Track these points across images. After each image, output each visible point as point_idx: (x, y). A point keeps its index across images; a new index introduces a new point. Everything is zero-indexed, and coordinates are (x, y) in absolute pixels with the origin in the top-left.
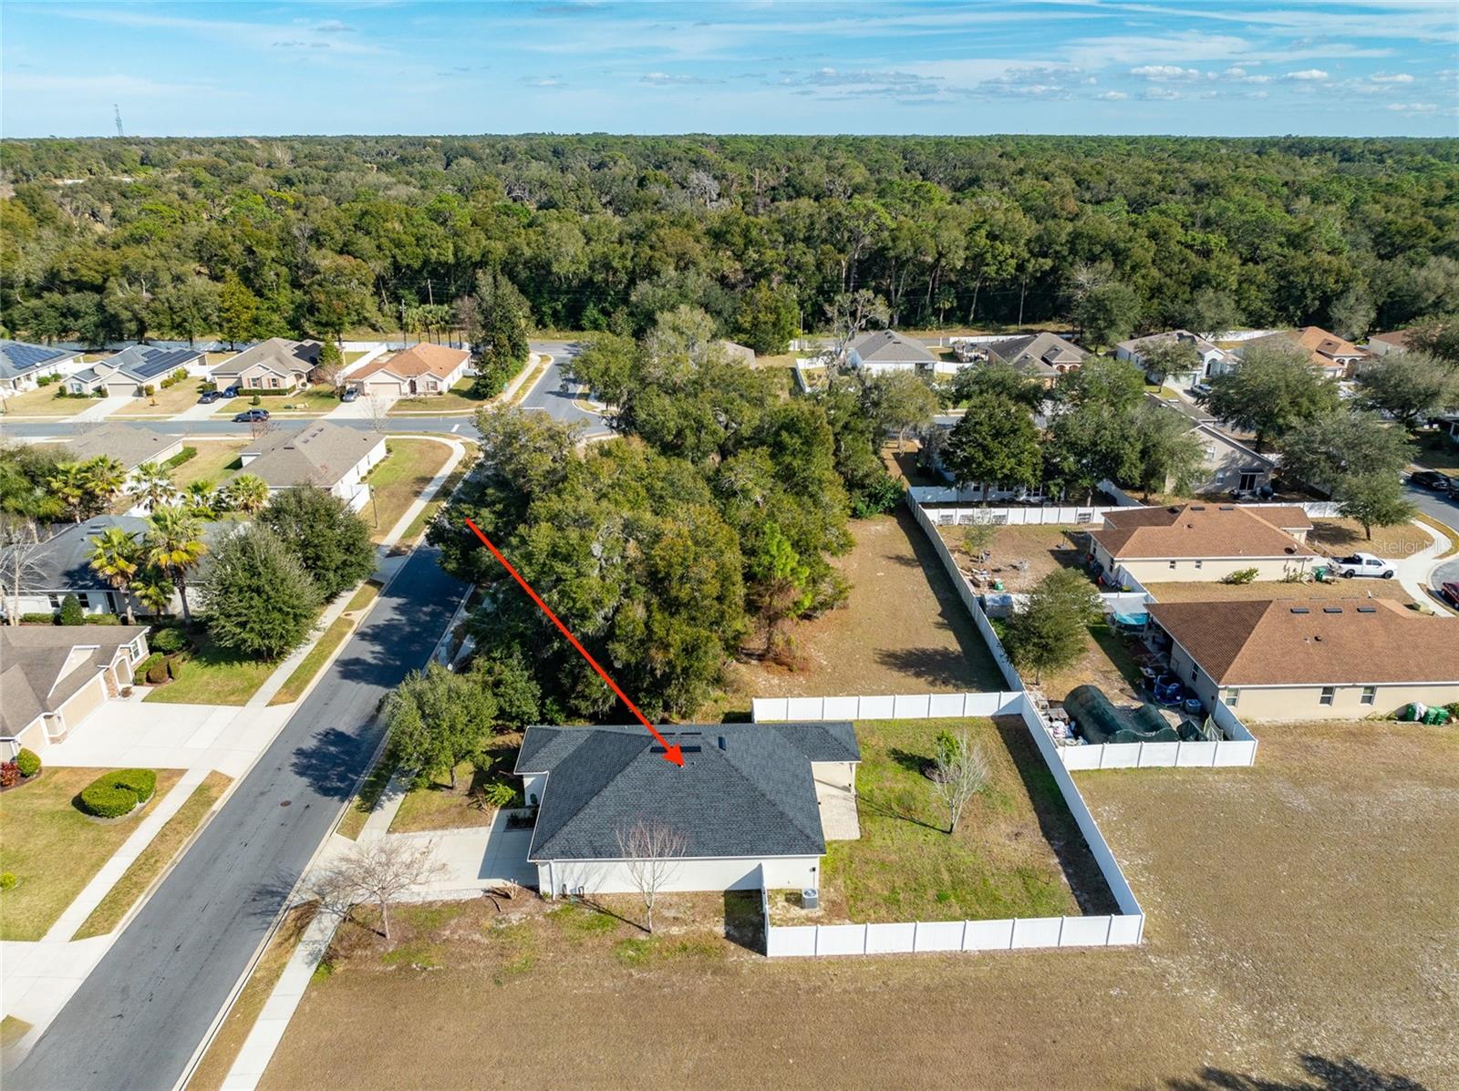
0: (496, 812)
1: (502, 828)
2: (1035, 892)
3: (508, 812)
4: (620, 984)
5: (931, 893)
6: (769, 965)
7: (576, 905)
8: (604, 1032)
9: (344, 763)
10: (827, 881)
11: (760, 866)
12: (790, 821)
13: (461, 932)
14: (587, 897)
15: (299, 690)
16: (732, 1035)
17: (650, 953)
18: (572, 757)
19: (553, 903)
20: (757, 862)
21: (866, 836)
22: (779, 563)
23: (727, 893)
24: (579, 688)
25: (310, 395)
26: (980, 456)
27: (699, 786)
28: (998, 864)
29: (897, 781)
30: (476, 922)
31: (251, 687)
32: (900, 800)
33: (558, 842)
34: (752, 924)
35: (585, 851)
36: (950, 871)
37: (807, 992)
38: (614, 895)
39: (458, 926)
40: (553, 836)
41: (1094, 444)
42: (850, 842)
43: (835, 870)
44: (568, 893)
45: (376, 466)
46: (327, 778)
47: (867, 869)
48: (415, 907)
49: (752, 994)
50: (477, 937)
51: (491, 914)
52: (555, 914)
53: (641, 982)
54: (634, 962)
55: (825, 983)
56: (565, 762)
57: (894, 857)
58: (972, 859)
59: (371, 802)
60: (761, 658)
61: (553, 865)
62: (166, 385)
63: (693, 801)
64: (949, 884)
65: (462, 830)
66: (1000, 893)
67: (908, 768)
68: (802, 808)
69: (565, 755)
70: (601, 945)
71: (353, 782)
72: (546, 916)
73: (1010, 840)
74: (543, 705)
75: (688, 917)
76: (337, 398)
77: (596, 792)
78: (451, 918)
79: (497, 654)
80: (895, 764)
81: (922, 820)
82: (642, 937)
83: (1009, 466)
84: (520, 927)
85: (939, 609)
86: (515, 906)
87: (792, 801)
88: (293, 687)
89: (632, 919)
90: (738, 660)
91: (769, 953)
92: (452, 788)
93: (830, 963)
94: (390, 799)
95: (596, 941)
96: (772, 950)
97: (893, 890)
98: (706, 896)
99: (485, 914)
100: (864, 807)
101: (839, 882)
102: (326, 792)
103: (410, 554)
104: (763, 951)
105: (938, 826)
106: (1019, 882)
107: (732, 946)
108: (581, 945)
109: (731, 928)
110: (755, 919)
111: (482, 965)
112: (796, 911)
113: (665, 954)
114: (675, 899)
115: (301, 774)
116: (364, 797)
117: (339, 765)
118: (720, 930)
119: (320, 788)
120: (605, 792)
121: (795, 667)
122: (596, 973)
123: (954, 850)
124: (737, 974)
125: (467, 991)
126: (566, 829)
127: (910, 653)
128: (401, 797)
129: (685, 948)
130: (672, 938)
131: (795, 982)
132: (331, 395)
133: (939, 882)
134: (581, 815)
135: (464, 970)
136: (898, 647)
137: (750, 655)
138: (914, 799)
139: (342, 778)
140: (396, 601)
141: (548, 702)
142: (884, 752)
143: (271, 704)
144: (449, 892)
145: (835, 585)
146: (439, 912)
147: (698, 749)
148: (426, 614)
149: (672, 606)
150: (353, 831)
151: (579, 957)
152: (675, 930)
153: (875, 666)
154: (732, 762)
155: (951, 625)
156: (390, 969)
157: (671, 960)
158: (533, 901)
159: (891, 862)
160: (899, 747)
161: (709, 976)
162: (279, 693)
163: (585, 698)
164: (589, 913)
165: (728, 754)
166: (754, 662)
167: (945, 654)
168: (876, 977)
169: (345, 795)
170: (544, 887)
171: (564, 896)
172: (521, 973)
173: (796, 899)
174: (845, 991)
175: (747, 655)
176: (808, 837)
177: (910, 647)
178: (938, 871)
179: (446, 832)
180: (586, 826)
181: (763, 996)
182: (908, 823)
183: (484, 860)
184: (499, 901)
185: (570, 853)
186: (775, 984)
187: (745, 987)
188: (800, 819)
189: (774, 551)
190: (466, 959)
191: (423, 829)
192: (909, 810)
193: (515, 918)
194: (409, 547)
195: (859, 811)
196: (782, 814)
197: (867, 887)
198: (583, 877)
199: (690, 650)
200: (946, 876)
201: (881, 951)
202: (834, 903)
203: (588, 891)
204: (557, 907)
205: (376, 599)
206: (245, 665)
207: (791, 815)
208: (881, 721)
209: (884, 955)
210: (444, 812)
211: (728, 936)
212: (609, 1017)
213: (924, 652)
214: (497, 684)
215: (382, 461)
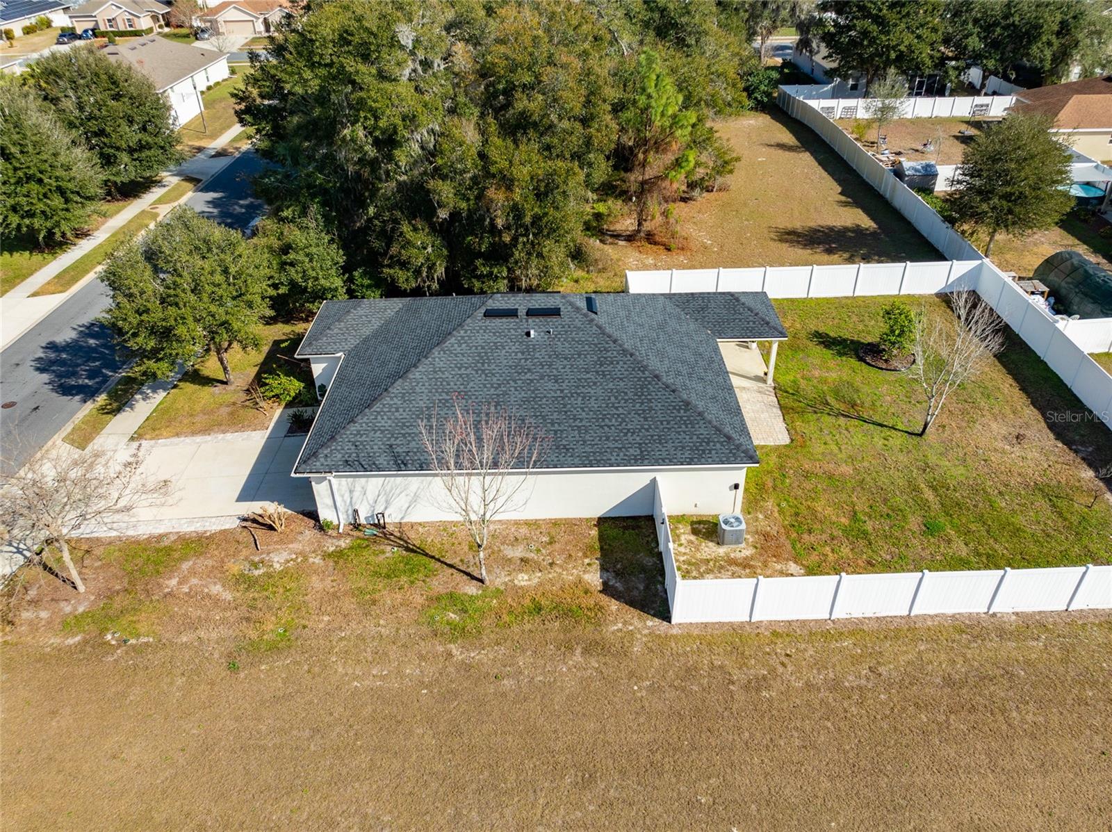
0: (278, 412)
1: (284, 432)
2: (1075, 519)
3: (291, 411)
4: (431, 670)
5: (914, 522)
6: (675, 637)
7: (374, 540)
8: (397, 765)
9: (102, 357)
10: (752, 504)
11: (654, 481)
12: (700, 414)
13: (194, 581)
14: (390, 528)
15: (75, 280)
16: (623, 772)
17: (483, 617)
18: (376, 335)
19: (340, 536)
20: (650, 476)
21: (798, 442)
22: (657, 106)
23: (602, 521)
24: (394, 250)
25: (166, 36)
26: (874, 29)
27: (559, 364)
28: (1003, 477)
29: (828, 370)
30: (221, 567)
31: (17, 277)
32: (836, 393)
33: (342, 447)
34: (643, 569)
35: (382, 460)
36: (934, 489)
37: (746, 688)
38: (431, 524)
39: (192, 571)
40: (333, 438)
41: (1006, 17)
42: (777, 448)
43: (761, 487)
44: (363, 521)
45: (217, 84)
46: (74, 374)
47: (808, 485)
48: (138, 542)
49: (652, 690)
50: (216, 589)
51: (245, 553)
52: (339, 555)
53: (466, 667)
54: (457, 632)
55: (773, 670)
56: (366, 340)
57: (846, 469)
58: (962, 470)
59: (121, 400)
60: (630, 238)
61: (334, 481)
62: (28, 31)
63: (550, 385)
64: (938, 506)
65: (229, 436)
66: (1019, 520)
67: (840, 354)
68: (713, 397)
69: (367, 331)
70: (405, 604)
71: (106, 379)
72: (326, 556)
73: (1013, 446)
74: (351, 280)
75: (543, 558)
76: (193, 38)
77: (400, 375)
78: (183, 559)
79: (286, 213)
80: (819, 350)
81: (876, 418)
82: (472, 589)
83: (907, 43)
84: (284, 573)
85: (839, 189)
86: (281, 542)
87: (700, 387)
88: (68, 277)
89: (455, 561)
90: (601, 241)
91: (676, 617)
92: (225, 383)
93: (775, 633)
94: (146, 398)
95: (399, 596)
96: (680, 614)
97: (854, 516)
98: (570, 525)
99: (237, 552)
100: (790, 402)
101: (770, 504)
102: (66, 390)
103: (237, 155)
104: (666, 615)
105: (900, 426)
106: (1041, 503)
107: (614, 605)
108: (374, 602)
109: (610, 575)
110: (649, 561)
111: (214, 635)
112: (710, 549)
113: (506, 618)
114: (524, 530)
115: (41, 370)
116: (113, 396)
117: (95, 360)
118: (594, 578)
119: (61, 386)
120: (415, 374)
121: (673, 246)
122: (393, 652)
123: (933, 459)
124: (625, 653)
125: (180, 681)
126: (353, 428)
127: (815, 231)
128: (162, 394)
129: (539, 609)
130: (519, 592)
131: (721, 667)
132: (187, 36)
133: (924, 505)
134: (377, 407)
135: (185, 646)
136: (798, 224)
137: (617, 236)
138: (857, 391)
139: (92, 374)
140: (211, 195)
141: (356, 274)
142: (803, 334)
143: (34, 295)
144: (191, 520)
145: (720, 154)
146: (168, 550)
147: (555, 312)
148: (241, 206)
149: (516, 128)
150: (81, 439)
151: (369, 624)
152: (522, 579)
153: (771, 243)
154: (608, 330)
155: (857, 203)
156: (71, 641)
157: (516, 628)
158: (309, 533)
159: (842, 475)
160: (822, 329)
161: (578, 657)
162: (48, 283)
163: (404, 265)
164: (391, 552)
165: (601, 319)
166: (621, 243)
167: (858, 230)
168: (856, 660)
169: (88, 393)
170: (325, 514)
171: (356, 526)
172: (274, 648)
173: (709, 529)
174: (809, 686)
175: (612, 236)
176: (729, 438)
177: (813, 224)
178: (916, 489)
179: (208, 438)
180: (384, 422)
181: (670, 694)
182: (856, 422)
183: (251, 475)
184: (260, 533)
185: (359, 464)
186: (690, 672)
187: (640, 678)
188: (714, 413)
189: (651, 90)
190: (193, 626)
191: (177, 435)
192: (853, 405)
193: (279, 559)
194: (237, 149)
195: (781, 407)
196: (687, 404)
197: (813, 512)
198: (382, 499)
199: (545, 190)
200: (929, 495)
201: (857, 614)
202: (766, 536)
203: (392, 517)
204: (344, 543)
205: (190, 194)
206: (16, 255)
207: (701, 405)
208: (792, 301)
209: (861, 621)
210: (212, 412)
211: (607, 589)
212: (409, 733)
213: (831, 229)
214: (286, 249)
215: (224, 80)
